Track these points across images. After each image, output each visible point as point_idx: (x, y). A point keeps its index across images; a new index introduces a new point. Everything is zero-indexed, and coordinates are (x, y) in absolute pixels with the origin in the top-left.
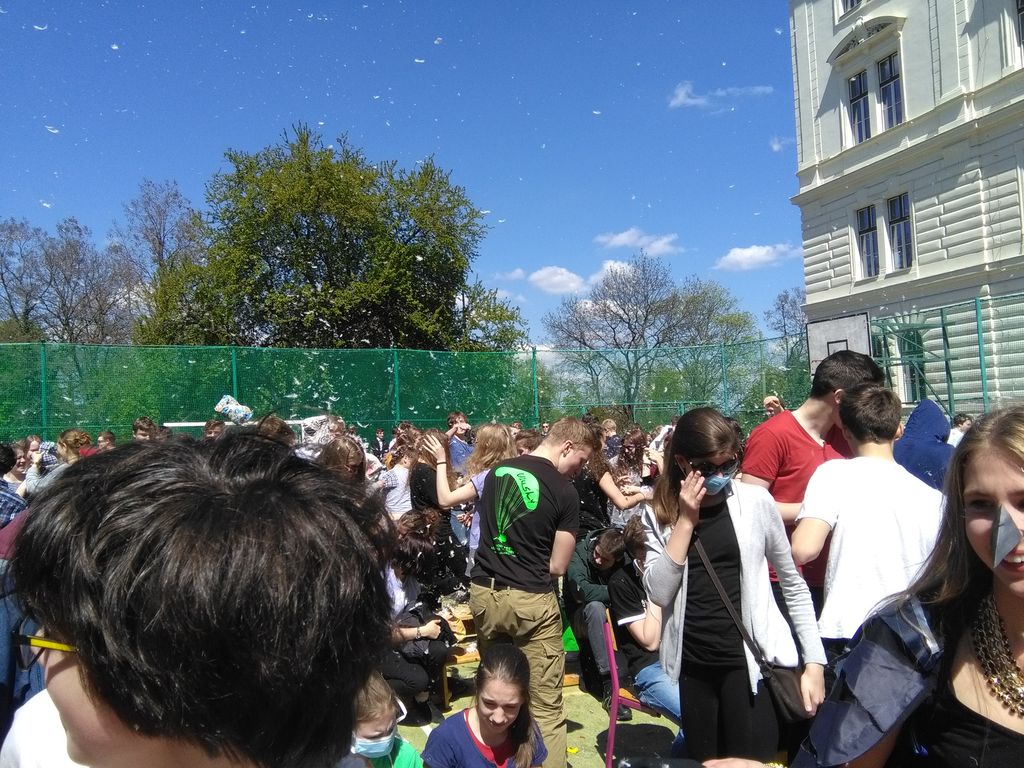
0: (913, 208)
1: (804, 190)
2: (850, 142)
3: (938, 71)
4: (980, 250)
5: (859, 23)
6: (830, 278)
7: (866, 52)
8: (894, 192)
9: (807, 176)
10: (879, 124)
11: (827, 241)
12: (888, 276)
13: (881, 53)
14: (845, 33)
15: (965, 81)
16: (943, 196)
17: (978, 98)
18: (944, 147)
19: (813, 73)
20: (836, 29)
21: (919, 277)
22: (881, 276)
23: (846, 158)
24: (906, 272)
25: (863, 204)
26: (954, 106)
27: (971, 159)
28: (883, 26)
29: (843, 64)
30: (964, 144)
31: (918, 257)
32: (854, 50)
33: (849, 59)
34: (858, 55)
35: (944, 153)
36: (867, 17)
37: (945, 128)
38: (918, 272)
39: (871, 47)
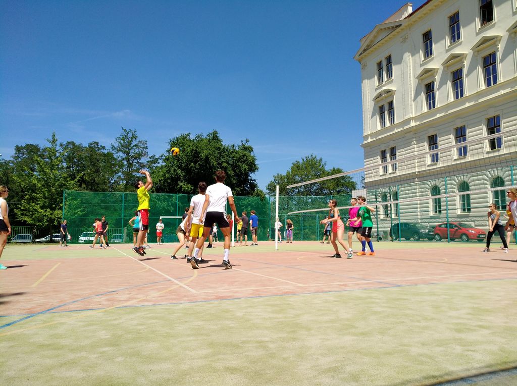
0: (397, 152)
1: (365, 142)
2: (379, 128)
3: (405, 109)
4: (415, 167)
5: (382, 89)
6: (372, 173)
7: (384, 99)
8: (392, 146)
9: (366, 137)
10: (388, 124)
11: (372, 160)
12: (390, 174)
13: (389, 100)
14: (378, 91)
15: (412, 113)
16: (405, 149)
17: (415, 119)
18: (406, 133)
19: (368, 105)
20: (376, 90)
21: (398, 174)
22: (388, 174)
23: (378, 133)
24: (395, 173)
25: (383, 149)
26: (408, 121)
27: (413, 138)
28: (389, 92)
29: (378, 102)
30: (411, 133)
31: (397, 168)
32: (380, 98)
33: (380, 101)
34: (382, 99)
35: (406, 135)
36: (385, 88)
37: (406, 128)
38: (398, 173)
39: (386, 97)
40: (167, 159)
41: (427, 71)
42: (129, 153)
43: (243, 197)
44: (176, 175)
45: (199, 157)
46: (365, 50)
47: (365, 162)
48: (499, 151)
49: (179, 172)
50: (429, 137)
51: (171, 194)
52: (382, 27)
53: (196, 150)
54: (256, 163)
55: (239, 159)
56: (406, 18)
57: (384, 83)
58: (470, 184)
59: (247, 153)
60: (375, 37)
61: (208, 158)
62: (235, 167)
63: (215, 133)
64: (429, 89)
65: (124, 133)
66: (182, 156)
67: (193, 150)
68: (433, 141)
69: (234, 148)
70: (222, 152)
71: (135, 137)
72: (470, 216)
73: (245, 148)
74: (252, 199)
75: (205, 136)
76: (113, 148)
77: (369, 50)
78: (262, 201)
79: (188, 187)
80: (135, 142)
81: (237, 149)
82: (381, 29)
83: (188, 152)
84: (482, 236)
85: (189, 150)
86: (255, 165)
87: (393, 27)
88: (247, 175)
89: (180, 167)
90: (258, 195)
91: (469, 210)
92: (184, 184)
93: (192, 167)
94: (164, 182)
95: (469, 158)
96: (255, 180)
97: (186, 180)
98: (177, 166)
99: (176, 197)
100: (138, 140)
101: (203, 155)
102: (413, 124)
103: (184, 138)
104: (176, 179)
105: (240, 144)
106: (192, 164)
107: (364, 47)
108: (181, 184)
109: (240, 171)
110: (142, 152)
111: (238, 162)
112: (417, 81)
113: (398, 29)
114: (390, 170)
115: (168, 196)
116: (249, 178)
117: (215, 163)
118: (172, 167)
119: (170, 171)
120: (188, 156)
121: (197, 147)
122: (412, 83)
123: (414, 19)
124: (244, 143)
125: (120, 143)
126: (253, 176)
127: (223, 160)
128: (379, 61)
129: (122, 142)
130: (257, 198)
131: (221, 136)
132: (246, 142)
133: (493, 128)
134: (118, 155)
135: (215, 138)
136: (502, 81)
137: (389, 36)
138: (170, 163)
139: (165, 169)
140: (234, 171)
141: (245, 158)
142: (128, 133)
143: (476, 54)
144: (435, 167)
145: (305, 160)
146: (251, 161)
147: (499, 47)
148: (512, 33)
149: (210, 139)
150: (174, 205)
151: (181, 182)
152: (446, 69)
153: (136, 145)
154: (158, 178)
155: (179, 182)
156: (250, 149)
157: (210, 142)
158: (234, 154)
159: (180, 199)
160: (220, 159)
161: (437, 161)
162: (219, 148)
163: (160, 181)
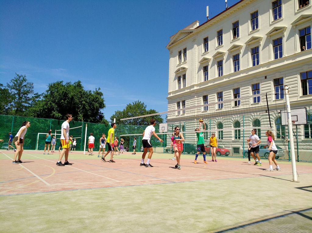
0: (186, 103)
1: (169, 96)
2: (177, 89)
3: (192, 79)
4: (195, 112)
5: (180, 67)
6: (171, 114)
7: (181, 72)
8: (183, 100)
9: (170, 94)
10: (182, 87)
13: (184, 74)
15: (195, 82)
17: (197, 85)
19: (172, 75)
20: (177, 67)
22: (180, 115)
23: (176, 92)
25: (178, 101)
26: (193, 86)
28: (184, 69)
29: (177, 74)
30: (194, 93)
31: (186, 112)
32: (179, 72)
33: (178, 73)
34: (180, 73)
35: (191, 94)
36: (182, 66)
37: (192, 90)
38: (186, 115)
39: (182, 72)
40: (46, 96)
41: (205, 59)
42: (20, 90)
43: (94, 123)
44: (51, 107)
45: (67, 97)
46: (172, 43)
47: (168, 108)
48: (238, 107)
49: (54, 105)
50: (204, 96)
51: (47, 119)
52: (183, 31)
53: (66, 92)
54: (104, 103)
55: (93, 100)
56: (195, 28)
57: (181, 63)
58: (223, 124)
59: (99, 96)
60: (178, 37)
61: (73, 98)
62: (90, 104)
63: (79, 82)
64: (206, 69)
65: (17, 77)
66: (56, 95)
67: (63, 92)
68: (205, 98)
69: (91, 93)
70: (83, 94)
71: (24, 80)
72: (222, 141)
73: (97, 93)
74: (100, 125)
75: (72, 83)
76: (9, 86)
77: (175, 43)
78: (106, 126)
79: (59, 115)
80: (24, 84)
81: (93, 93)
82: (182, 33)
83: (60, 93)
84: (228, 153)
85: (61, 92)
86: (103, 104)
87: (188, 33)
88: (98, 110)
89: (54, 102)
90: (104, 123)
91: (222, 138)
92: (56, 113)
93: (62, 102)
94: (43, 111)
95: (224, 110)
96: (103, 114)
97: (57, 110)
98: (52, 101)
99: (50, 121)
100: (27, 82)
101: (70, 96)
102: (196, 88)
103: (59, 84)
104: (51, 109)
105: (95, 90)
106: (63, 100)
107: (172, 41)
108: (54, 113)
109: (94, 107)
110: (29, 90)
111: (93, 101)
112: (200, 64)
113: (191, 34)
114: (181, 113)
115: (44, 120)
116: (99, 112)
117: (77, 101)
118: (49, 101)
119: (47, 104)
120: (60, 95)
121: (67, 91)
122: (197, 65)
123: (200, 30)
124: (97, 90)
125: (14, 83)
126: (101, 111)
127: (83, 99)
128: (180, 50)
129: (16, 82)
130: (103, 124)
131: (82, 84)
132: (99, 90)
133: (236, 94)
134: (12, 91)
135: (79, 85)
136: (242, 70)
137: (186, 37)
138: (48, 99)
139: (44, 103)
140: (90, 106)
141: (97, 99)
142: (20, 77)
143: (230, 53)
144: (205, 113)
145: (134, 103)
146: (101, 102)
147: (241, 51)
148: (247, 45)
149: (75, 86)
150: (49, 126)
151: (54, 111)
152: (215, 59)
153: (25, 86)
154: (39, 108)
155: (53, 111)
156: (101, 94)
157: (75, 87)
158: (90, 96)
159: (53, 123)
160: (81, 99)
161: (207, 110)
162: (81, 92)
163: (40, 110)
